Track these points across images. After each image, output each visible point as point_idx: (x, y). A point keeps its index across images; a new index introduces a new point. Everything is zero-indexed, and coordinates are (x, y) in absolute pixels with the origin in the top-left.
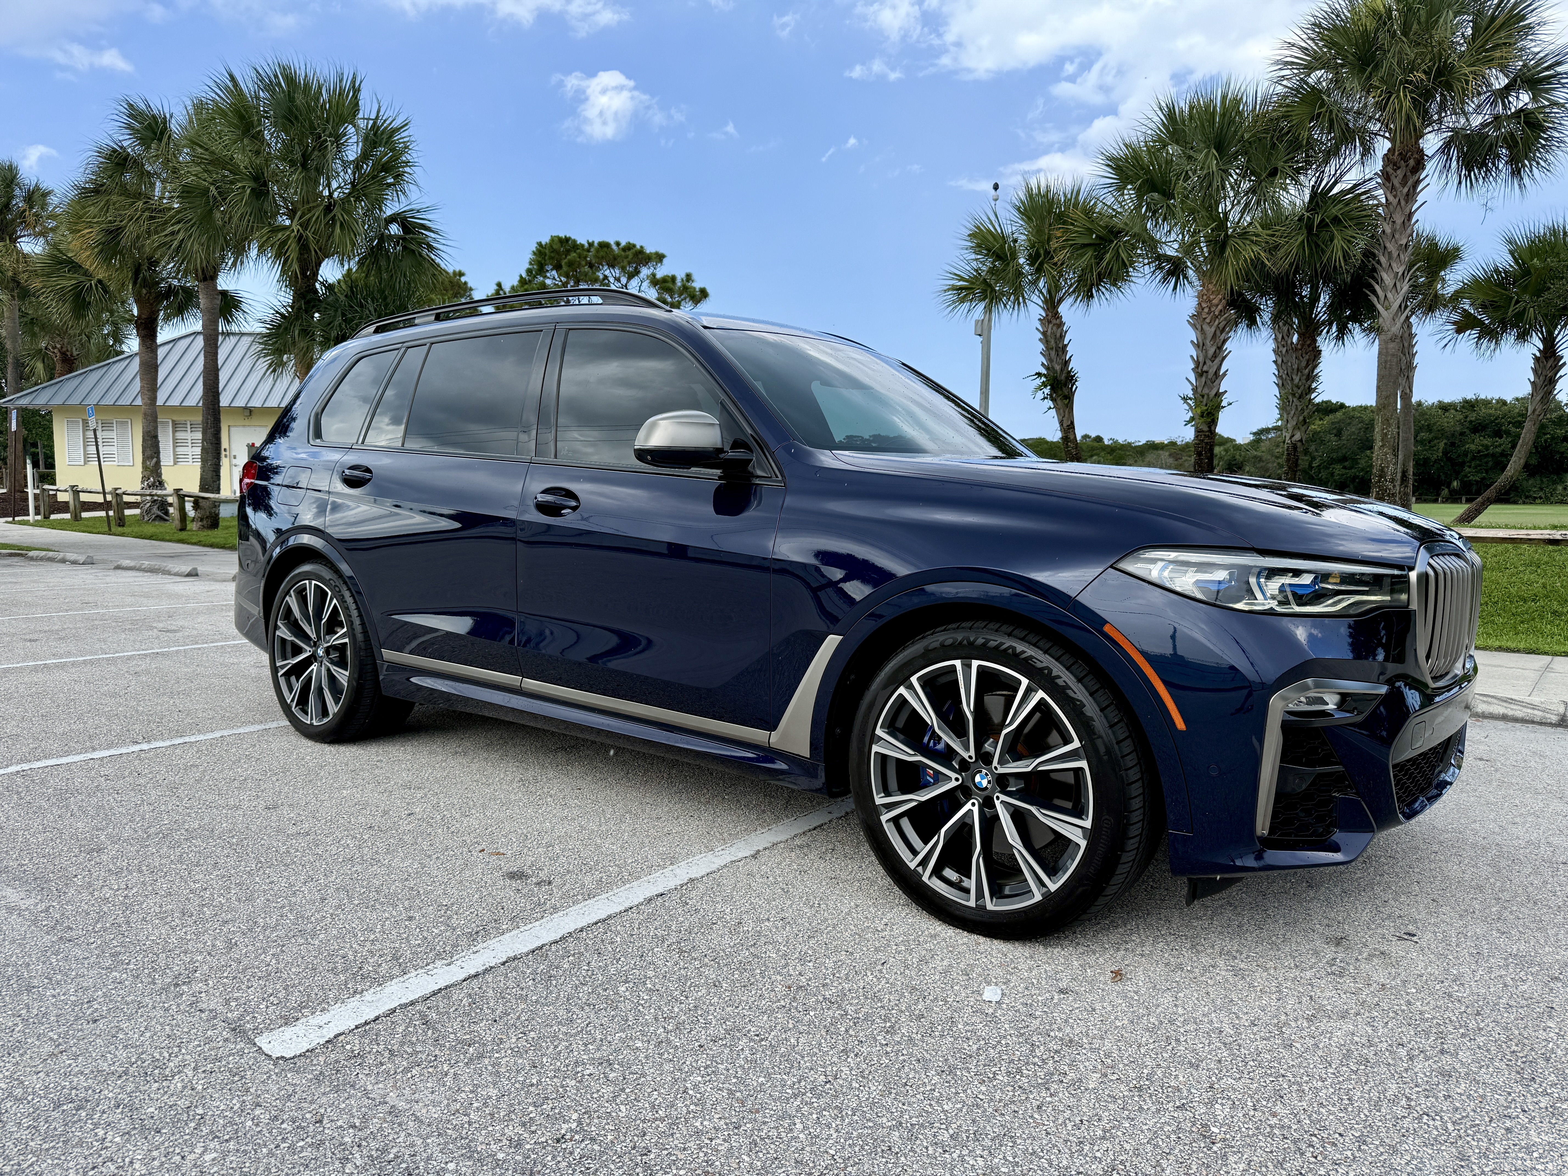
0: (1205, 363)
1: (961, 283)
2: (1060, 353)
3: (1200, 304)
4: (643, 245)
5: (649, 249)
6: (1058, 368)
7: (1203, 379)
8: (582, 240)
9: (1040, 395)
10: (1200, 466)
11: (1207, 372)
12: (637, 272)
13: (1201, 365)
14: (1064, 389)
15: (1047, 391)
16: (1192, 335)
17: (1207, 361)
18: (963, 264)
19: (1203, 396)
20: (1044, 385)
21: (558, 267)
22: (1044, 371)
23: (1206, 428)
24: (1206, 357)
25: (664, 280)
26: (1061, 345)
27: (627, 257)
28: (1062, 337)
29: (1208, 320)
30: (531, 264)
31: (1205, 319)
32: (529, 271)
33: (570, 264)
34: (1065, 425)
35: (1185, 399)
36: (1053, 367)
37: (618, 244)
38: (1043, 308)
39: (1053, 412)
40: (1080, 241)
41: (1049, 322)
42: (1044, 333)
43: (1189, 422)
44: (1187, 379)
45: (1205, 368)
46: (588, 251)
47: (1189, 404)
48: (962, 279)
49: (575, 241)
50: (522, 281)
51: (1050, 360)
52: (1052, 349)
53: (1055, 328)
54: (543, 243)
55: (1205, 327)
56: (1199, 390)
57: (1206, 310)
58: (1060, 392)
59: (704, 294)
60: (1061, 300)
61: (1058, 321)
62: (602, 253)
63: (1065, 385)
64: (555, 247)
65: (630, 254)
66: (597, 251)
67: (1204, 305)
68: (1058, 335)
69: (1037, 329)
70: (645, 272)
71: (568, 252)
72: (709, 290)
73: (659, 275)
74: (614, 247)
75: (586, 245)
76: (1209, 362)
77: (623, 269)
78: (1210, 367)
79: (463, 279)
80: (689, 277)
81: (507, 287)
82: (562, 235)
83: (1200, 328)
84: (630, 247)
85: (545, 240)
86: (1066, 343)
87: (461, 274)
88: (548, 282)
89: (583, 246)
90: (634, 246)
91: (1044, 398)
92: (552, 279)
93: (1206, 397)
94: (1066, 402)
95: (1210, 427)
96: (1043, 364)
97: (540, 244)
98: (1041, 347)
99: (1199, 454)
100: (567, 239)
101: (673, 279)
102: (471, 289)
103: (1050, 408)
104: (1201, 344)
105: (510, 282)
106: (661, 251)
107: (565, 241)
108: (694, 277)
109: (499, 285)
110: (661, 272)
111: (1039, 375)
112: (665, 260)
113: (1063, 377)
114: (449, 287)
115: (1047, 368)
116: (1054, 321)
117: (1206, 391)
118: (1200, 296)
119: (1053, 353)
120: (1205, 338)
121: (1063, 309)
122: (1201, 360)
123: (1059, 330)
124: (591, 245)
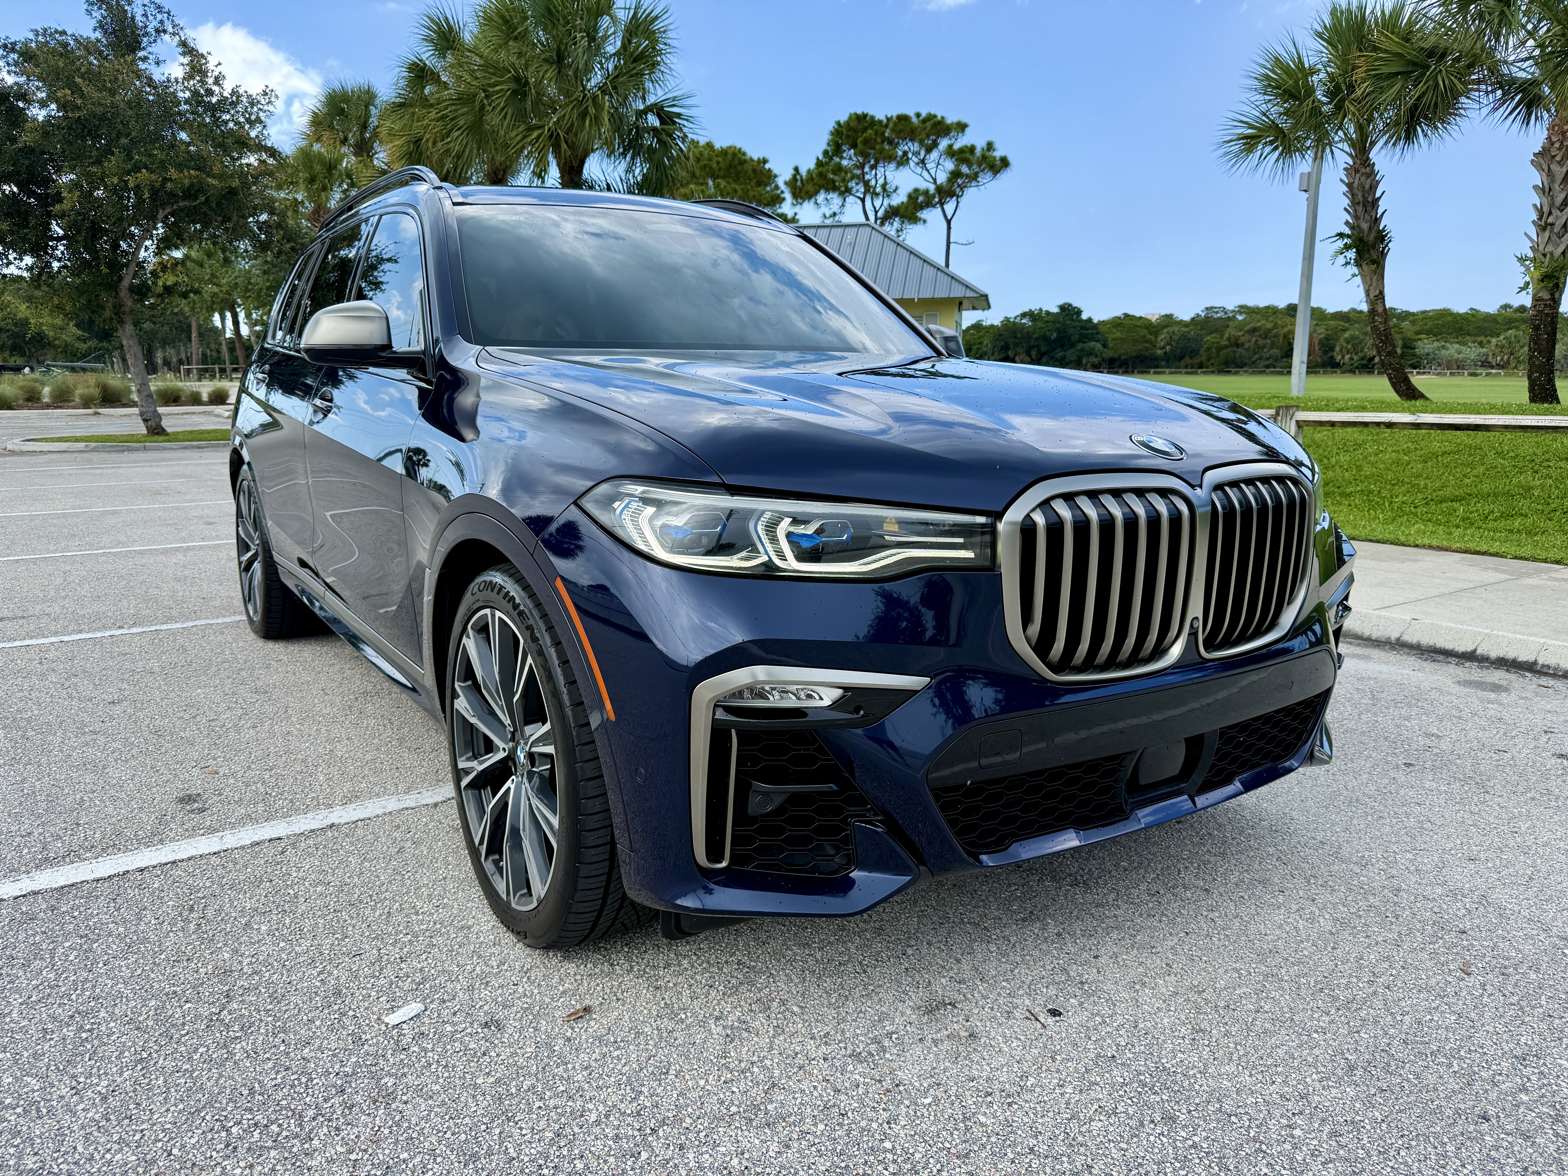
0: (1550, 213)
1: (1250, 131)
2: (1369, 208)
3: (1549, 138)
4: (945, 115)
5: (950, 119)
6: (1365, 226)
7: (1547, 234)
8: (880, 116)
9: (1341, 260)
10: (1536, 343)
11: (1552, 225)
12: (935, 145)
13: (1545, 215)
14: (1372, 251)
15: (1351, 254)
16: (1536, 178)
17: (1553, 211)
18: (1248, 109)
19: (1545, 255)
20: (1347, 247)
21: (854, 146)
22: (1347, 231)
23: (1546, 296)
24: (1552, 205)
25: (962, 151)
26: (1370, 199)
27: (925, 129)
28: (1374, 187)
29: (1558, 158)
30: (829, 144)
31: (1554, 157)
32: (826, 153)
33: (866, 142)
34: (1372, 296)
35: (1522, 260)
36: (1358, 226)
37: (918, 115)
38: (1350, 155)
39: (1358, 280)
40: (1386, 70)
41: (1357, 171)
42: (1349, 185)
43: (1522, 289)
44: (1526, 234)
45: (1550, 220)
46: (886, 126)
47: (1525, 266)
48: (1251, 126)
49: (872, 117)
50: (819, 164)
51: (1356, 217)
52: (1358, 204)
53: (1363, 178)
54: (842, 122)
55: (1555, 167)
56: (1541, 248)
57: (1557, 145)
58: (1367, 256)
59: (1005, 163)
60: (1373, 144)
61: (1368, 170)
62: (900, 127)
63: (1374, 246)
64: (852, 125)
65: (928, 125)
66: (895, 124)
67: (1554, 139)
68: (1367, 187)
69: (1341, 180)
70: (944, 143)
71: (865, 129)
72: (1011, 159)
73: (956, 147)
74: (914, 120)
75: (885, 121)
76: (1556, 212)
77: (921, 142)
78: (1557, 218)
79: (767, 166)
80: (990, 146)
81: (803, 172)
82: (859, 112)
83: (1546, 169)
84: (930, 117)
85: (843, 118)
86: (1377, 195)
87: (765, 161)
88: (845, 163)
89: (880, 122)
90: (935, 116)
91: (1347, 263)
92: (848, 159)
93: (1548, 256)
94: (1373, 267)
95: (1552, 295)
96: (1347, 223)
97: (838, 123)
98: (1346, 202)
99: (1536, 328)
100: (865, 116)
101: (972, 149)
102: (776, 176)
103: (1354, 275)
104: (1547, 189)
105: (807, 165)
106: (964, 120)
107: (861, 118)
108: (997, 145)
109: (796, 169)
110: (959, 144)
111: (1341, 235)
112: (968, 130)
113: (1372, 238)
114: (752, 175)
115: (1352, 228)
116: (1363, 170)
117: (1550, 248)
118: (1552, 128)
119: (1360, 208)
120: (1553, 181)
121: (1375, 155)
122: (1546, 209)
123: (1369, 181)
124: (889, 119)
